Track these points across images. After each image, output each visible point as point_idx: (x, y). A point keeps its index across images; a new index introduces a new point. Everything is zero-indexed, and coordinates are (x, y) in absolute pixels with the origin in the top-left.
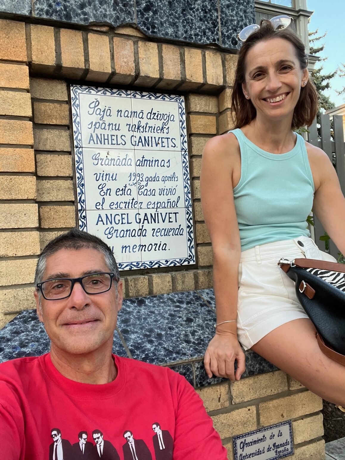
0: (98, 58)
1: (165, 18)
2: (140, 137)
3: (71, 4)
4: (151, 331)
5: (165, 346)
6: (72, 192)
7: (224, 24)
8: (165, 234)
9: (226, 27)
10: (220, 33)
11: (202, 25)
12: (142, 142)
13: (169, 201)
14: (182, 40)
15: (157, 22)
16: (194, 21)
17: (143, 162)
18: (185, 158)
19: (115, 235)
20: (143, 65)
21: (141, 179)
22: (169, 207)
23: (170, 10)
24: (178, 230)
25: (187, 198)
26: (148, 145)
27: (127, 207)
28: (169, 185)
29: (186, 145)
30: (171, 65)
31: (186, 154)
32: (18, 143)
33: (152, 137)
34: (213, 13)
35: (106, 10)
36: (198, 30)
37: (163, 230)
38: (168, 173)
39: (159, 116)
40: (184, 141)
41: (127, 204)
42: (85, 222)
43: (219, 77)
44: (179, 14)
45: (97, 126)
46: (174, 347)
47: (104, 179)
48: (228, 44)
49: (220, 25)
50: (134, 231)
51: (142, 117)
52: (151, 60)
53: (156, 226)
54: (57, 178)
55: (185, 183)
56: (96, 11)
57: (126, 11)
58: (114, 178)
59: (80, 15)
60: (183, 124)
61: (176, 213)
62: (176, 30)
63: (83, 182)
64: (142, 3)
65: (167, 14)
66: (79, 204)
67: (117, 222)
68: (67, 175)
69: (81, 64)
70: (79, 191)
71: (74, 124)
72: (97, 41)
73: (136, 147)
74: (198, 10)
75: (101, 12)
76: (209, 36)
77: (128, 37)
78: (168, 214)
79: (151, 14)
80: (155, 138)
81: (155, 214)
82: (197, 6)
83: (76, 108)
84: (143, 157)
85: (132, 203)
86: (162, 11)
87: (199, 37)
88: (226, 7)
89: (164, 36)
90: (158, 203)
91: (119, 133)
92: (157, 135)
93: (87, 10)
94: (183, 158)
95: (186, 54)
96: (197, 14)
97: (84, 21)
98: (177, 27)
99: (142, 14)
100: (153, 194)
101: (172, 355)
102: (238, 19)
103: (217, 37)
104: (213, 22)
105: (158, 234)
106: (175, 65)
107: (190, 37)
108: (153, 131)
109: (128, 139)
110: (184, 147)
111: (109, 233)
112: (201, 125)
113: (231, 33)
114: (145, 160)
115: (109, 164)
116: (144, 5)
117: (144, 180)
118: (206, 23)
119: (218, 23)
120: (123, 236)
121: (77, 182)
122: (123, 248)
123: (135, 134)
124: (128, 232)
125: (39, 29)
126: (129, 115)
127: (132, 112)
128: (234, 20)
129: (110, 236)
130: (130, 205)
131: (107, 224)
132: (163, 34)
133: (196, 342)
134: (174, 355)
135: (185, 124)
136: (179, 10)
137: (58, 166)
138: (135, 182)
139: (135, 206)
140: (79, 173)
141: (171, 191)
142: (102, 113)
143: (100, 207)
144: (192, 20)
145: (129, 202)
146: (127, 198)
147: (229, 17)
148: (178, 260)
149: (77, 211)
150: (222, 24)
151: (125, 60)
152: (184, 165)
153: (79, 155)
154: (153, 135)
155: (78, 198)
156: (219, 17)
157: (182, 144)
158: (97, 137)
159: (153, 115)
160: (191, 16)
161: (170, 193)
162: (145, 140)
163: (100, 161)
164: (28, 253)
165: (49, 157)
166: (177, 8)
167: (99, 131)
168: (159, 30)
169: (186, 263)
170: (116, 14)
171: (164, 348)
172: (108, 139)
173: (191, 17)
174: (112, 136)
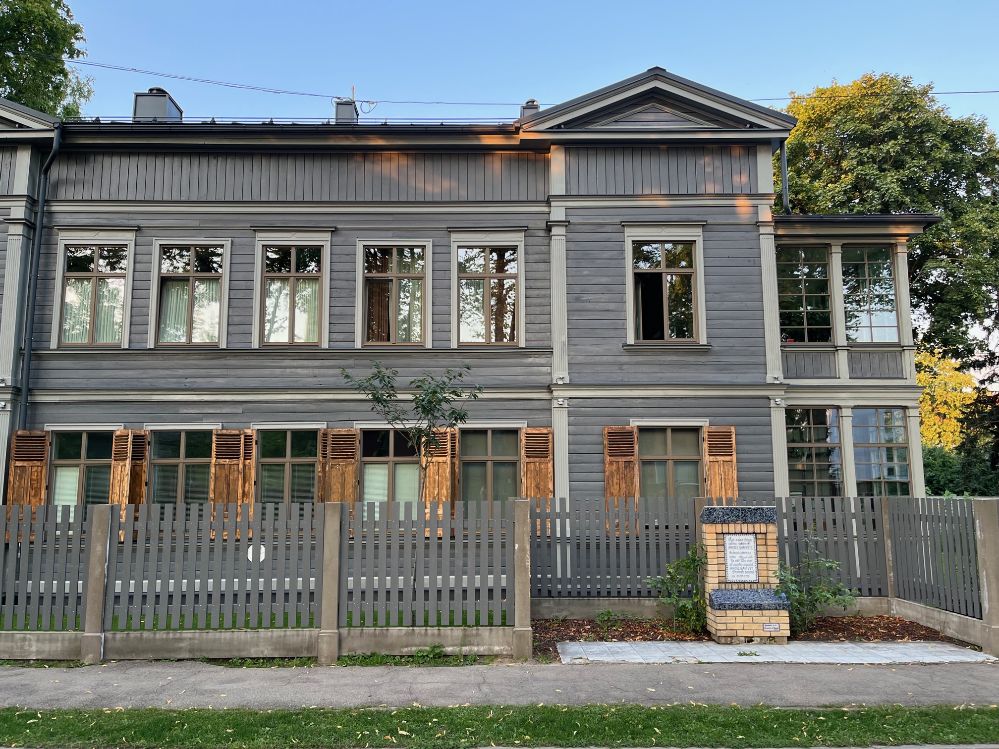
0: (731, 530)
6: (724, 561)
14: (754, 522)
15: (747, 519)
16: (758, 517)
18: (755, 551)
22: (750, 565)
24: (753, 572)
25: (756, 563)
26: (744, 548)
28: (750, 559)
30: (750, 529)
38: (750, 556)
42: (728, 569)
43: (764, 530)
44: (753, 516)
45: (731, 544)
47: (732, 558)
48: (768, 521)
53: (746, 570)
54: (721, 558)
55: (755, 559)
58: (735, 557)
60: (755, 542)
61: (752, 567)
62: (752, 520)
63: (727, 559)
65: (750, 516)
66: (726, 564)
67: (735, 569)
69: (727, 532)
71: (725, 544)
72: (731, 525)
73: (741, 549)
76: (762, 520)
77: (739, 523)
81: (746, 567)
83: (727, 540)
84: (743, 552)
87: (759, 521)
89: (748, 522)
95: (755, 525)
97: (728, 522)
100: (746, 562)
103: (765, 520)
105: (747, 573)
108: (745, 544)
109: (738, 547)
112: (761, 542)
113: (769, 518)
115: (734, 554)
117: (743, 558)
118: (761, 517)
122: (737, 576)
123: (741, 545)
124: (738, 572)
125: (719, 525)
127: (742, 540)
138: (740, 558)
139: (740, 565)
140: (726, 556)
142: (733, 540)
143: (731, 565)
146: (738, 563)
148: (754, 580)
153: (726, 552)
157: (754, 548)
158: (731, 547)
159: (747, 540)
161: (750, 562)
163: (731, 553)
165: (720, 553)
169: (757, 581)
174: (734, 546)
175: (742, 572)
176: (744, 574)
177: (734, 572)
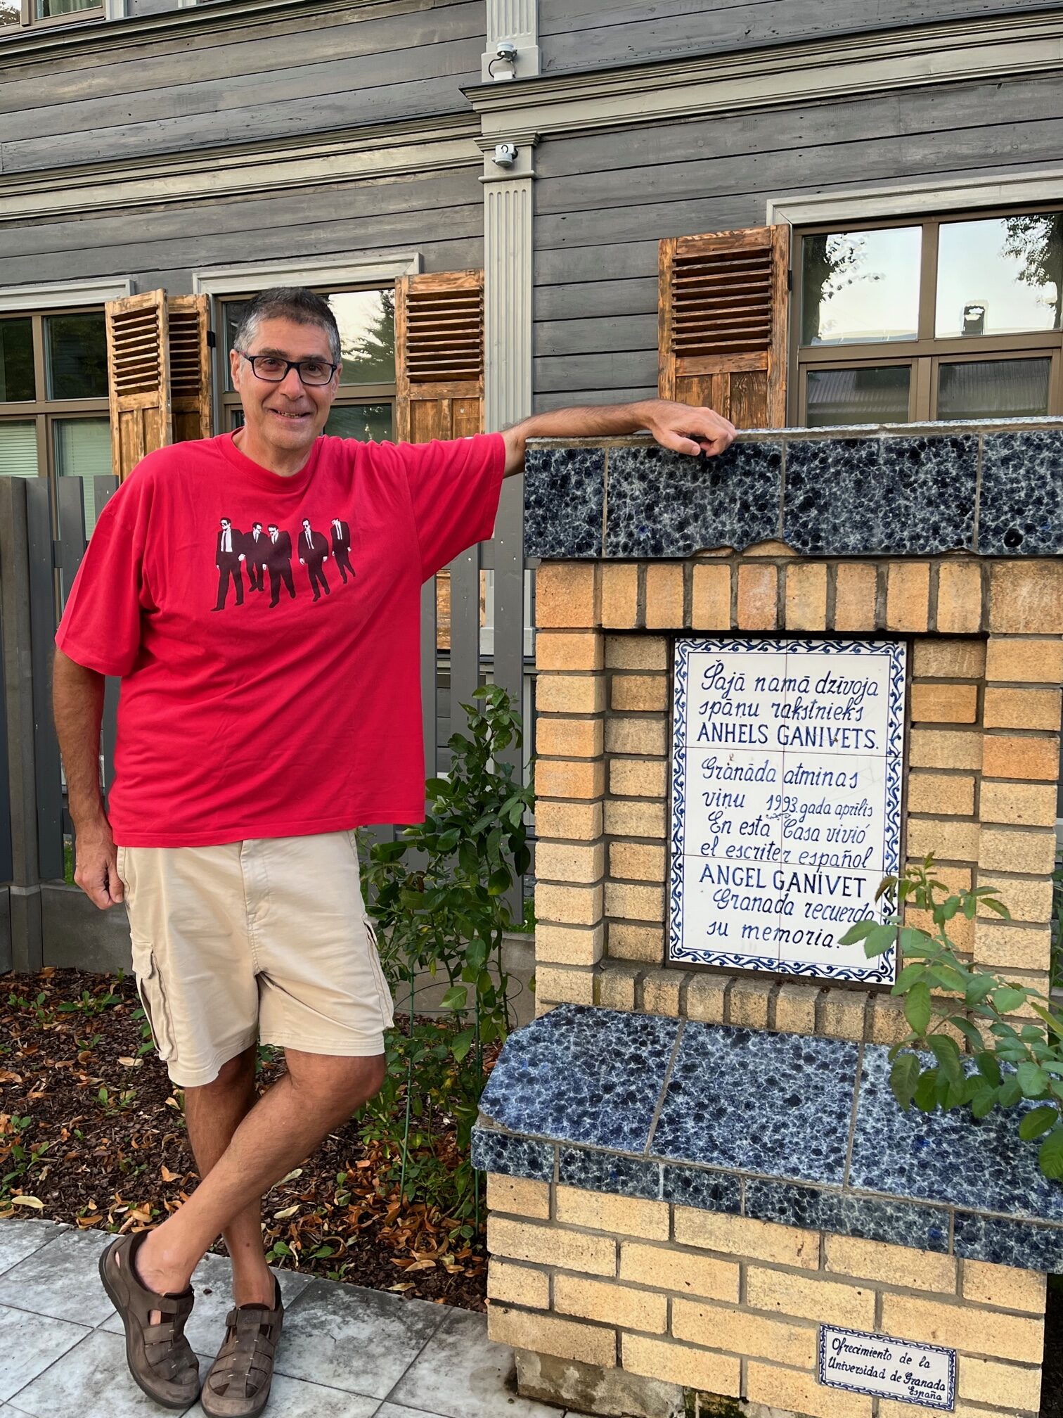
0: (708, 607)
1: (844, 516)
2: (798, 729)
3: (665, 526)
4: (714, 1099)
5: (715, 1134)
6: (662, 824)
7: (989, 503)
8: (833, 916)
9: (995, 507)
10: (976, 525)
11: (932, 513)
12: (800, 737)
13: (847, 854)
14: (880, 553)
15: (824, 526)
16: (912, 510)
17: (800, 775)
18: (893, 770)
19: (731, 903)
20: (794, 609)
21: (791, 808)
22: (846, 865)
23: (858, 497)
24: (860, 913)
25: (890, 852)
26: (814, 744)
27: (758, 856)
28: (850, 822)
29: (899, 744)
30: (855, 602)
31: (898, 763)
32: (572, 754)
33: (822, 729)
34: (962, 484)
35: (724, 524)
36: (921, 526)
37: (829, 909)
38: (853, 799)
39: (843, 685)
40: (896, 734)
41: (760, 852)
42: (681, 874)
43: (969, 616)
44: (877, 502)
45: (716, 709)
46: (726, 1141)
47: (721, 803)
48: (994, 546)
49: (978, 507)
50: (769, 902)
51: (805, 691)
52: (812, 598)
53: (814, 899)
54: (639, 798)
55: (887, 821)
56: (706, 529)
57: (762, 518)
58: (738, 803)
59: (677, 541)
60: (896, 701)
61: (859, 880)
62: (866, 535)
63: (682, 807)
64: (796, 496)
65: (850, 507)
66: (673, 843)
67: (738, 881)
68: (656, 795)
69: (676, 621)
70: (674, 820)
71: (675, 706)
72: (708, 577)
73: (788, 747)
74: (925, 483)
75: (715, 529)
76: (947, 535)
77: (767, 560)
78: (842, 879)
79: (814, 512)
80: (829, 729)
81: (815, 876)
82: (922, 476)
83: (681, 679)
84: (800, 767)
85: (769, 851)
86: (839, 504)
87: (922, 541)
88: (999, 463)
89: (838, 552)
90: (822, 856)
91: (755, 721)
92: (834, 724)
93: (689, 530)
94: (889, 771)
95: (892, 575)
96: (922, 493)
97: (684, 550)
98: (871, 529)
99: (796, 517)
100: (814, 838)
101: (712, 1152)
102: (1030, 484)
103: (969, 534)
104: (961, 504)
105: (816, 914)
106: (864, 601)
107: (898, 545)
108: (825, 715)
109: (771, 733)
110: (893, 749)
111: (722, 900)
112: (939, 704)
113: (1007, 519)
114: (804, 772)
115: (733, 777)
116: (802, 498)
117: (798, 809)
118: (942, 507)
119: (973, 503)
120: (747, 908)
121: (673, 805)
122: (745, 928)
123: (788, 722)
124: (758, 903)
125: (615, 571)
126: (779, 687)
127: (785, 681)
128: (1019, 490)
129: (722, 904)
130: (766, 853)
131: (719, 883)
132: (835, 549)
133: (769, 1145)
134: (715, 1154)
135: (902, 701)
136: (879, 493)
137: (642, 779)
138: (779, 811)
139: (775, 857)
140: (678, 791)
141: (855, 836)
142: (727, 686)
143: (709, 852)
144: (907, 507)
145: (764, 849)
146: (760, 841)
147: (1005, 484)
148: (856, 971)
149: (668, 855)
150: (984, 503)
151: (758, 604)
152: (889, 784)
153: (680, 760)
154: (825, 723)
155: (673, 833)
156: (979, 490)
157: (889, 742)
158: (715, 728)
159: (830, 683)
160: (907, 499)
161: (850, 839)
162: (808, 733)
163: (716, 772)
164: (576, 921)
165: (629, 764)
166: (874, 489)
167: (718, 719)
168: (828, 543)
169: (873, 980)
170: (742, 527)
171: (711, 1137)
172: (733, 733)
173: (905, 502)
174: (741, 726)
175: (784, 907)
176: (793, 923)
177: (722, 901)
